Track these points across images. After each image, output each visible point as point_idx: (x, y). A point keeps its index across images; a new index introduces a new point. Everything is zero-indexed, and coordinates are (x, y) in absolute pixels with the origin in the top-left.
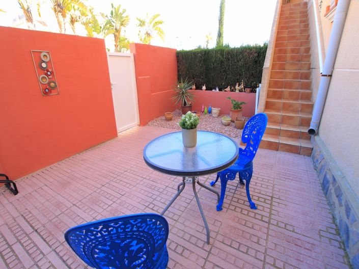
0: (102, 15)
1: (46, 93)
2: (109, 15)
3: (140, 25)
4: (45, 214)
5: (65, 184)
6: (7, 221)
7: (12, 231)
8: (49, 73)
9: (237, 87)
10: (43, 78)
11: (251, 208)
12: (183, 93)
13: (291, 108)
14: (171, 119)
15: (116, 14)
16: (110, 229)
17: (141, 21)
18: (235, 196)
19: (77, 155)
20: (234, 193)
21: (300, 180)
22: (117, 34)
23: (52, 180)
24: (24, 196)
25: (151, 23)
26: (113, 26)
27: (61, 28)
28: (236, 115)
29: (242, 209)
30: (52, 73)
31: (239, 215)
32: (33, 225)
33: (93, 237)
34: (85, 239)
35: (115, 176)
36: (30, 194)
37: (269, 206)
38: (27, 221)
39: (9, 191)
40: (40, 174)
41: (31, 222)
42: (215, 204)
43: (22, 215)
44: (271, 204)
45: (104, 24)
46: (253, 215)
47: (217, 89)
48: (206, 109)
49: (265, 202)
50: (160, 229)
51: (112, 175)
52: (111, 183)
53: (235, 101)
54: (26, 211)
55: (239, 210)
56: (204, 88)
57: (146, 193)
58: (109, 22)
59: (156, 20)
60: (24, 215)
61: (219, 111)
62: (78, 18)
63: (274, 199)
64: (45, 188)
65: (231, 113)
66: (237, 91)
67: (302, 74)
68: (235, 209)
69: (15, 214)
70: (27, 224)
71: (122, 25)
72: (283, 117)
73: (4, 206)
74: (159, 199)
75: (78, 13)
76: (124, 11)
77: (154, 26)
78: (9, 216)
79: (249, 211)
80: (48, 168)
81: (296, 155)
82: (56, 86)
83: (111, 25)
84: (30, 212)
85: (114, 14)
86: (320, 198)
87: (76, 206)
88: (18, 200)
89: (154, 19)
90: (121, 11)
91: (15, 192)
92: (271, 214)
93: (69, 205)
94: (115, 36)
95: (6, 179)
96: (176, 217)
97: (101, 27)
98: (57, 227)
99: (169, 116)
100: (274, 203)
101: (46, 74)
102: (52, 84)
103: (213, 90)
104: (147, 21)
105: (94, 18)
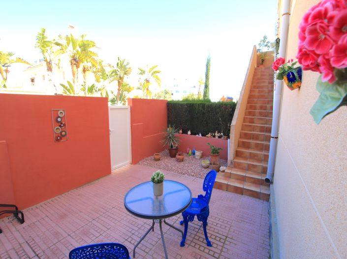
0: (110, 65)
1: (57, 140)
2: (115, 66)
3: (141, 74)
4: (45, 241)
5: (63, 217)
6: (14, 246)
7: (18, 255)
8: (62, 125)
9: (216, 134)
10: (57, 128)
11: (208, 245)
12: (170, 138)
13: (256, 158)
14: (159, 160)
15: (121, 65)
16: (94, 250)
17: (142, 71)
18: (198, 234)
19: (75, 190)
20: (197, 232)
21: (253, 223)
22: (120, 81)
23: (52, 212)
24: (29, 225)
25: (150, 72)
26: (118, 75)
27: (74, 77)
28: (214, 159)
29: (200, 246)
30: (64, 125)
31: (197, 251)
32: (35, 251)
33: (84, 255)
34: (80, 255)
35: (105, 211)
36: (34, 223)
37: (222, 244)
38: (30, 247)
39: (16, 220)
40: (44, 206)
41: (34, 248)
42: (180, 240)
43: (27, 242)
44: (224, 243)
45: (110, 73)
46: (207, 251)
47: (200, 135)
48: (190, 151)
49: (220, 241)
50: (123, 254)
51: (102, 210)
52: (101, 217)
53: (213, 147)
54: (30, 238)
55: (197, 246)
56: (189, 133)
57: (127, 228)
58: (115, 72)
59: (154, 70)
60: (29, 242)
61: (201, 154)
62: (89, 69)
63: (228, 239)
64: (46, 219)
65: (210, 157)
66: (217, 138)
67: (266, 128)
68: (195, 245)
69: (21, 240)
70: (30, 250)
71: (125, 74)
72: (249, 165)
73: (12, 233)
74: (136, 233)
75: (89, 64)
76: (128, 64)
77: (152, 74)
78: (16, 242)
79: (205, 248)
80: (50, 200)
81: (257, 200)
82: (66, 135)
83: (116, 74)
84: (33, 239)
85: (119, 66)
86: (265, 239)
87: (71, 236)
88: (24, 228)
89: (153, 69)
90: (125, 63)
91: (22, 221)
92: (221, 251)
93: (65, 235)
94: (119, 82)
95: (15, 210)
96: (147, 250)
97: (107, 75)
98: (54, 253)
99: (157, 157)
100: (226, 242)
101: (60, 126)
102: (64, 133)
103: (197, 135)
104: (147, 70)
105: (103, 68)
